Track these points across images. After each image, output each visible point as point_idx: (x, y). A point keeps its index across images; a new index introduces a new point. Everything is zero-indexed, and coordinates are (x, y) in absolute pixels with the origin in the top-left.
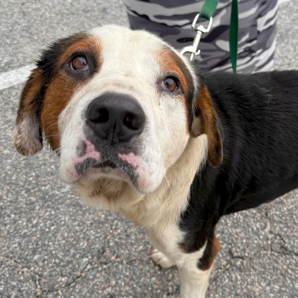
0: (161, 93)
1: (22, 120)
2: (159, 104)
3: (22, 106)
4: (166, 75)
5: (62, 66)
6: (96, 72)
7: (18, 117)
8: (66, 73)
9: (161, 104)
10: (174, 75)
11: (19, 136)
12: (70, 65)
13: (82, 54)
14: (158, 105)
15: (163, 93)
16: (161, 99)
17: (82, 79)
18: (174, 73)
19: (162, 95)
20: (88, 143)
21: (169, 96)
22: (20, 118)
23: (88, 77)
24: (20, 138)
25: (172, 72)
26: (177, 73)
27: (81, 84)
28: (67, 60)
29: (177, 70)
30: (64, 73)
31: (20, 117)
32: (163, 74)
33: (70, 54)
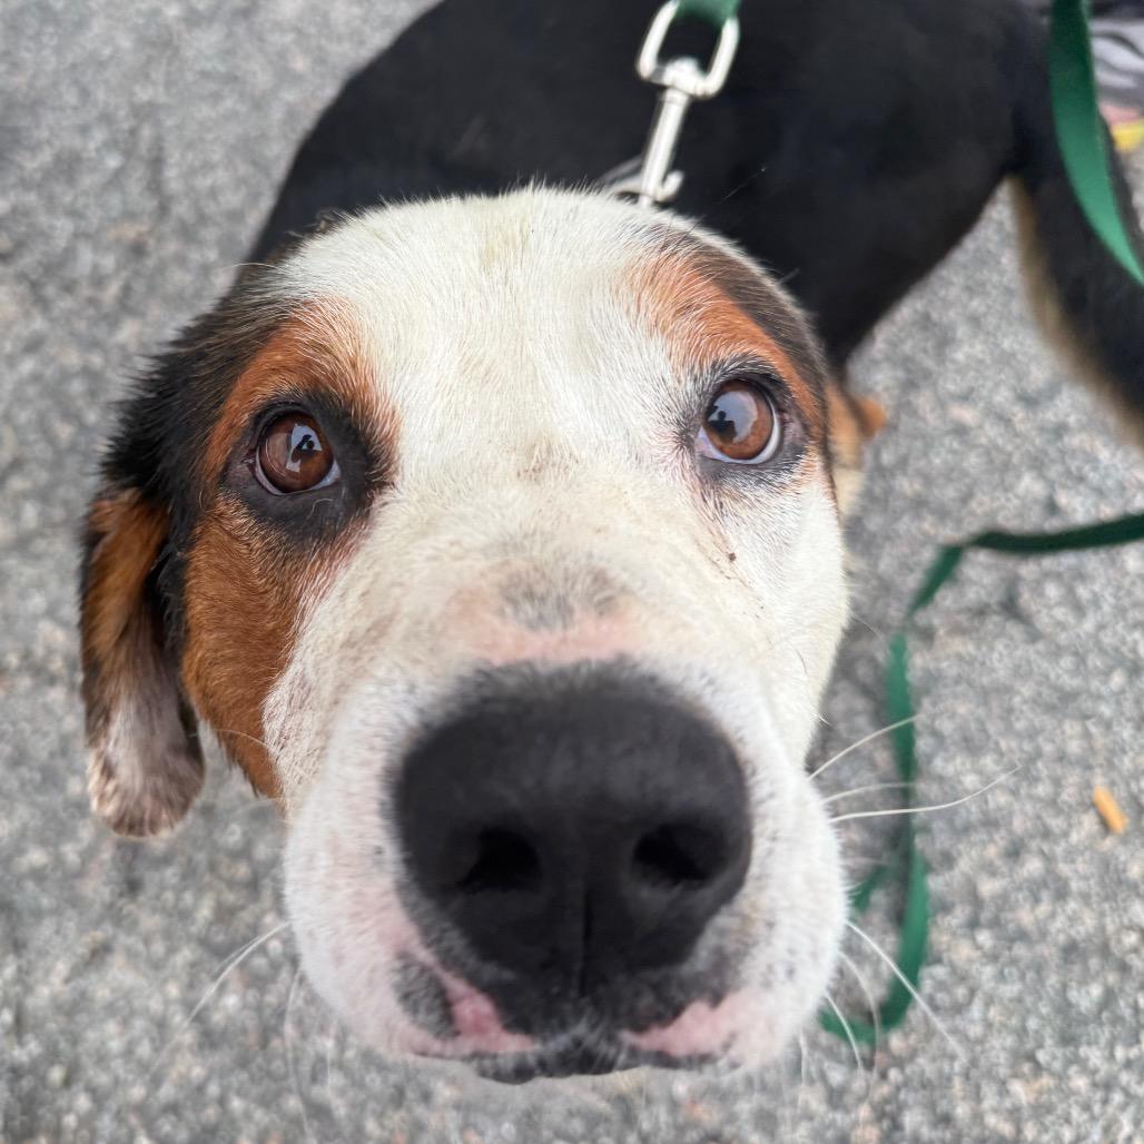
0: (720, 495)
1: (108, 720)
2: (732, 557)
3: (91, 662)
4: (709, 380)
5: (223, 477)
6: (382, 485)
7: (89, 713)
8: (244, 510)
9: (737, 554)
10: (747, 368)
11: (110, 787)
12: (252, 467)
13: (297, 408)
14: (724, 562)
15: (726, 487)
16: (730, 521)
17: (320, 535)
18: (745, 355)
19: (726, 500)
20: (457, 986)
21: (761, 491)
22: (97, 715)
23: (347, 516)
24: (116, 790)
25: (729, 354)
26: (756, 350)
27: (321, 556)
28: (236, 445)
29: (754, 341)
30: (237, 509)
31: (98, 710)
32: (690, 386)
33: (246, 416)
